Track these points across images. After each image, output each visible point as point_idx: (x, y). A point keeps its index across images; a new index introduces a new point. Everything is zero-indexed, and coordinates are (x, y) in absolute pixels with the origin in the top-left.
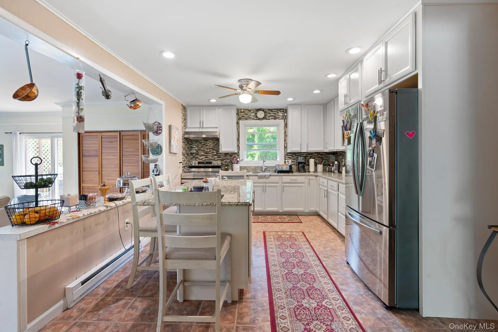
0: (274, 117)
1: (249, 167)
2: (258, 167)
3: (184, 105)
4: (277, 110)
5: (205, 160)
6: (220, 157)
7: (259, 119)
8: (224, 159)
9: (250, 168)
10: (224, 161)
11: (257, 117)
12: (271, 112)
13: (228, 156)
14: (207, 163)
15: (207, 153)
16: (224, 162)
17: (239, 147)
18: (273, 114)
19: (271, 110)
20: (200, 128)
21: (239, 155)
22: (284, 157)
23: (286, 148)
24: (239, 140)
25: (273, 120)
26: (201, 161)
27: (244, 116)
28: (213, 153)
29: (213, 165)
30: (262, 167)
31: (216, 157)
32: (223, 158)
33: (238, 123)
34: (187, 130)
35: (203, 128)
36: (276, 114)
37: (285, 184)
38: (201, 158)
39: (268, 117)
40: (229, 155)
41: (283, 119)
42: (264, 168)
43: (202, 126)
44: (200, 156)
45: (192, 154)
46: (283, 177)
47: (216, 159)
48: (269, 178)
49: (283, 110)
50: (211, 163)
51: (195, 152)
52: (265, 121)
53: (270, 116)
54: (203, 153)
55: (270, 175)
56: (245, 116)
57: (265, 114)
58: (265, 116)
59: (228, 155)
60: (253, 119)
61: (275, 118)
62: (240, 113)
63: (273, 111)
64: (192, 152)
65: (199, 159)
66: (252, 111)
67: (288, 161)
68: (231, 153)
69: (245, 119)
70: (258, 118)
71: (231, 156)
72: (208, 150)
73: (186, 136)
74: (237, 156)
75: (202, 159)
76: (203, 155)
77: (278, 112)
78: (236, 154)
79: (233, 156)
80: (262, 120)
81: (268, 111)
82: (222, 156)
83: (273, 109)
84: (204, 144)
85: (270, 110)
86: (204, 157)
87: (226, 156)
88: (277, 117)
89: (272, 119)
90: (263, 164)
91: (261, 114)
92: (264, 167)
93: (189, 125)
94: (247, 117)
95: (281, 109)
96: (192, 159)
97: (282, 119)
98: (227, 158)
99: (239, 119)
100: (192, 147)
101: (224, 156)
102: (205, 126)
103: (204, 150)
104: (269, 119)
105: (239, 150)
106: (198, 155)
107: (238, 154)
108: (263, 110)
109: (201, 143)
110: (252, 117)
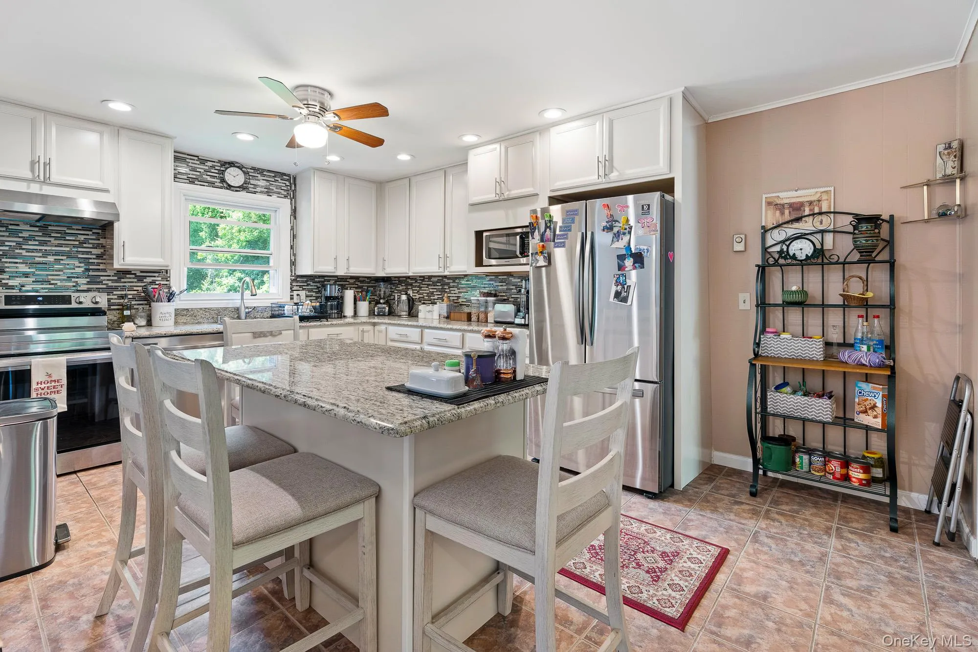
0: (266, 190)
1: (201, 309)
2: (225, 309)
4: (273, 175)
5: (36, 291)
6: (101, 282)
7: (230, 187)
8: (116, 288)
9: (201, 312)
10: (115, 293)
11: (223, 180)
12: (259, 175)
13: (130, 278)
14: (49, 300)
15: (42, 267)
16: (116, 297)
18: (264, 182)
19: (261, 171)
21: (166, 279)
22: (289, 286)
23: (293, 263)
25: (265, 197)
26: (18, 293)
27: (185, 173)
29: (74, 305)
30: (237, 310)
31: (83, 281)
32: (110, 284)
36: (271, 183)
38: (15, 283)
39: (253, 186)
40: (133, 276)
41: (289, 197)
42: (244, 311)
47: (85, 287)
49: (288, 178)
50: (67, 300)
52: (243, 194)
53: (259, 185)
54: (23, 268)
56: (188, 171)
57: (246, 178)
58: (245, 183)
59: (128, 276)
60: (212, 184)
61: (270, 193)
63: (264, 173)
65: (10, 287)
66: (210, 164)
67: (298, 295)
68: (142, 272)
69: (188, 181)
70: (227, 183)
72: (51, 259)
74: (160, 279)
75: (24, 285)
76: (24, 275)
77: (276, 179)
78: (156, 275)
79: (149, 280)
80: (237, 191)
81: (252, 171)
82: (108, 280)
83: (264, 170)
85: (259, 169)
86: (30, 280)
87: (122, 280)
88: (276, 190)
89: (262, 193)
90: (240, 301)
91: (234, 177)
92: (243, 308)
94: (194, 177)
95: (284, 174)
97: (285, 197)
98: (125, 284)
101: (116, 278)
103: (31, 258)
104: (255, 193)
107: (164, 274)
108: (241, 167)
109: (14, 234)
110: (209, 178)
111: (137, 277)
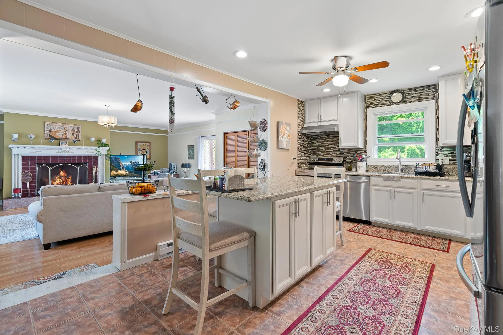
0: (418, 99)
1: (380, 165)
2: (392, 166)
3: (301, 99)
4: (423, 88)
5: (326, 157)
6: (343, 154)
7: (395, 104)
8: (348, 156)
9: (380, 167)
10: (348, 157)
11: (391, 101)
12: (413, 92)
13: (352, 152)
14: (328, 160)
15: (328, 149)
16: (348, 159)
17: (366, 141)
18: (416, 95)
19: (414, 89)
20: (318, 122)
21: (366, 151)
22: (435, 154)
23: (437, 140)
24: (366, 133)
25: (417, 103)
26: (322, 157)
27: (373, 103)
28: (335, 148)
29: (333, 162)
30: (397, 167)
31: (338, 153)
32: (346, 154)
33: (365, 112)
34: (306, 125)
35: (321, 122)
36: (421, 94)
37: (425, 192)
38: (322, 154)
39: (409, 99)
40: (353, 151)
41: (435, 98)
42: (400, 168)
43: (320, 120)
44: (322, 152)
45: (313, 150)
46: (424, 181)
47: (338, 156)
48: (399, 180)
49: (434, 87)
50: (331, 160)
51: (316, 148)
52: (403, 105)
53: (412, 97)
54: (324, 149)
55: (402, 177)
56: (374, 102)
57: (403, 96)
58: (403, 99)
59: (352, 151)
60: (386, 105)
61: (420, 99)
62: (368, 99)
63: (416, 90)
64: (313, 148)
65: (320, 156)
66: (384, 95)
67: (442, 159)
68: (357, 149)
69: (375, 106)
70: (393, 102)
71: (356, 152)
72: (330, 146)
73: (304, 131)
74: (363, 152)
75: (324, 155)
76: (324, 151)
77: (425, 90)
78: (362, 150)
79: (359, 152)
80: (399, 104)
81: (408, 91)
82: (345, 153)
83: (416, 88)
84: (326, 140)
85: (412, 89)
86: (325, 153)
87: (350, 153)
88: (424, 97)
89: (415, 101)
90: (399, 162)
91: (397, 97)
93: (307, 120)
94: (377, 104)
95: (432, 85)
96: (313, 155)
97: (432, 99)
98: (351, 154)
99: (367, 107)
100: (313, 143)
101: (348, 152)
102: (323, 119)
103: (326, 146)
104: (410, 102)
105: (366, 144)
106: (319, 151)
107: (364, 150)
108: (400, 91)
109: (322, 138)
110: (384, 102)
111: (355, 151)
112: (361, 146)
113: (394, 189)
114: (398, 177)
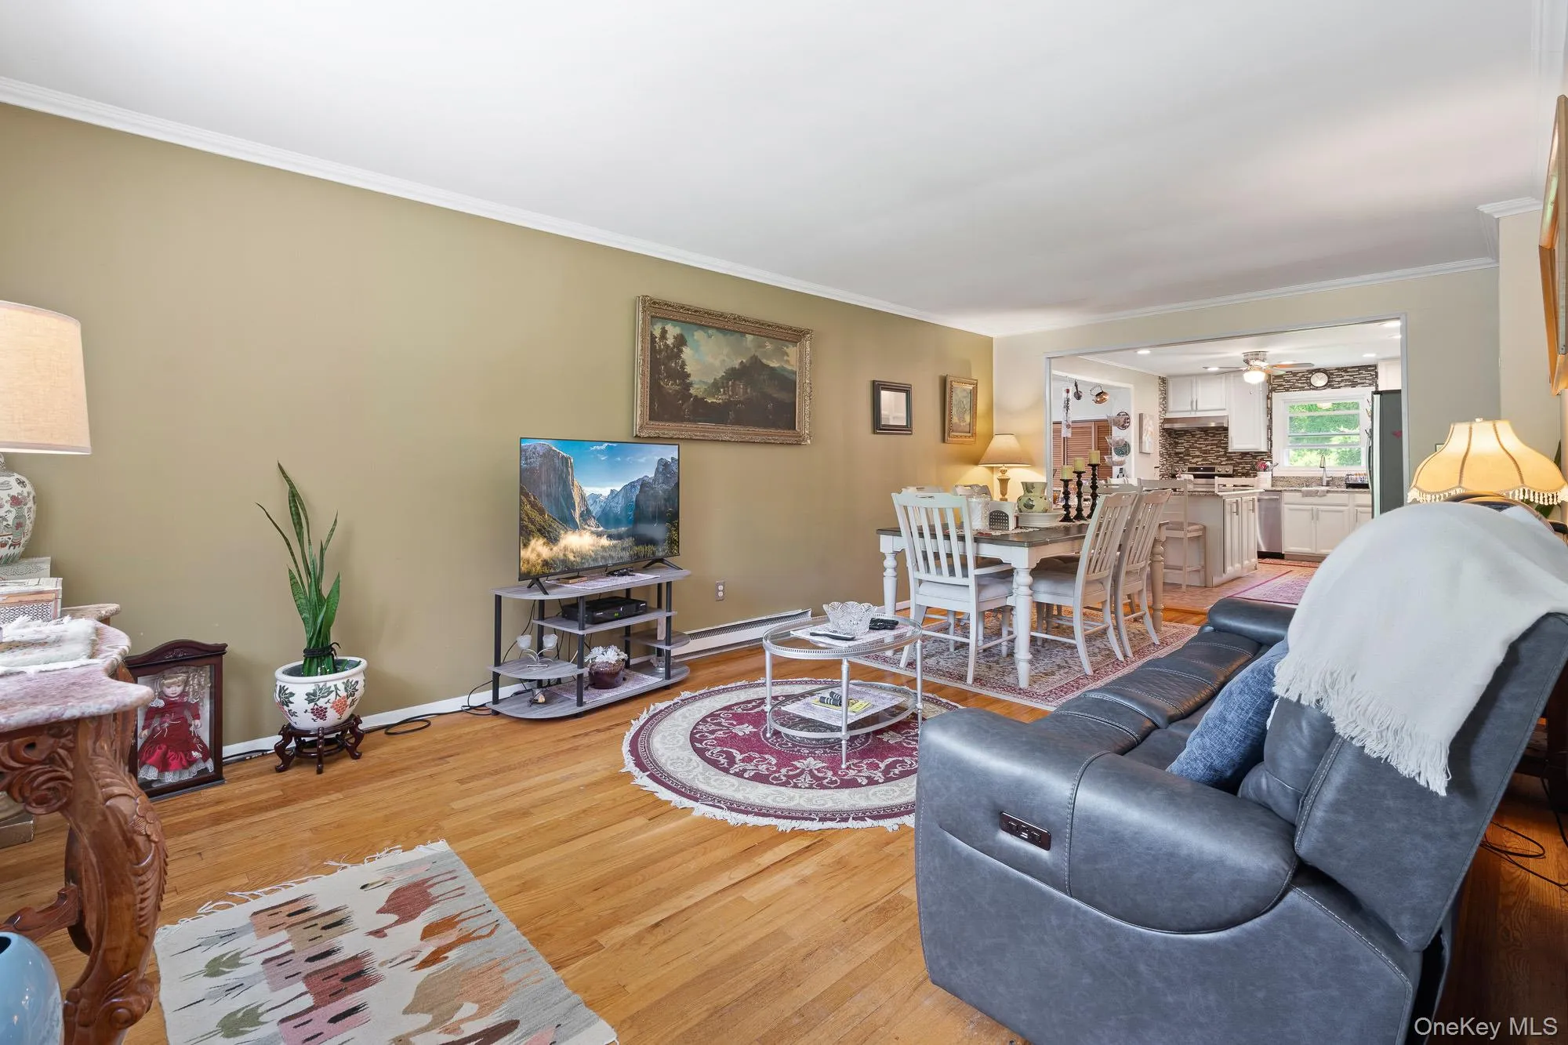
0: (1350, 383)
1: (1294, 476)
2: (1312, 478)
3: (1162, 376)
4: (1357, 369)
5: (1202, 465)
6: (1232, 460)
7: (1316, 388)
8: (1241, 463)
9: (1295, 478)
11: (1311, 384)
12: (1343, 374)
13: (1248, 457)
14: (1206, 469)
15: (1205, 452)
16: (1240, 467)
17: (1271, 441)
18: (1348, 377)
19: (1345, 370)
20: (1192, 410)
21: (1270, 457)
24: (1271, 429)
25: (1349, 389)
26: (1194, 466)
27: (1281, 385)
28: (1219, 452)
29: (1215, 472)
30: (1321, 479)
31: (1224, 459)
32: (1238, 461)
33: (1269, 398)
34: (1168, 416)
35: (1196, 410)
36: (1354, 376)
37: (1359, 509)
38: (1194, 460)
39: (1337, 383)
40: (1250, 456)
41: (1373, 384)
42: (1325, 480)
43: (1194, 408)
44: (1194, 457)
45: (1177, 454)
46: (1357, 495)
47: (1224, 463)
48: (1325, 495)
49: (1372, 369)
50: (1214, 469)
51: (1183, 450)
52: (1329, 390)
53: (1342, 381)
54: (1198, 453)
55: (1328, 492)
56: (1284, 383)
57: (1329, 377)
58: (1328, 382)
60: (1302, 389)
61: (1354, 385)
62: (1274, 379)
63: (1348, 370)
64: (1177, 451)
65: (1191, 463)
66: (1301, 374)
68: (1255, 452)
69: (1284, 390)
70: (1313, 385)
71: (1254, 457)
72: (1209, 448)
73: (1167, 426)
74: (1266, 457)
75: (1197, 462)
76: (1198, 457)
77: (1359, 372)
78: (1264, 454)
79: (1259, 457)
80: (1322, 389)
81: (1337, 371)
82: (1238, 458)
83: (1347, 368)
84: (1201, 438)
85: (1342, 369)
86: (1200, 459)
87: (1244, 458)
88: (1359, 381)
89: (1346, 386)
90: (1322, 472)
91: (1319, 379)
92: (1324, 478)
93: (1171, 407)
94: (1289, 386)
95: (1370, 366)
96: (1177, 462)
98: (1246, 460)
99: (1273, 390)
100: (1177, 443)
101: (1242, 457)
102: (1200, 408)
103: (1201, 448)
104: (1339, 387)
105: (1271, 446)
106: (1189, 455)
107: (1269, 454)
108: (1324, 371)
109: (1193, 436)
110: (1300, 385)
111: (1252, 456)
112: (1264, 449)
113: (1317, 507)
114: (1323, 491)
